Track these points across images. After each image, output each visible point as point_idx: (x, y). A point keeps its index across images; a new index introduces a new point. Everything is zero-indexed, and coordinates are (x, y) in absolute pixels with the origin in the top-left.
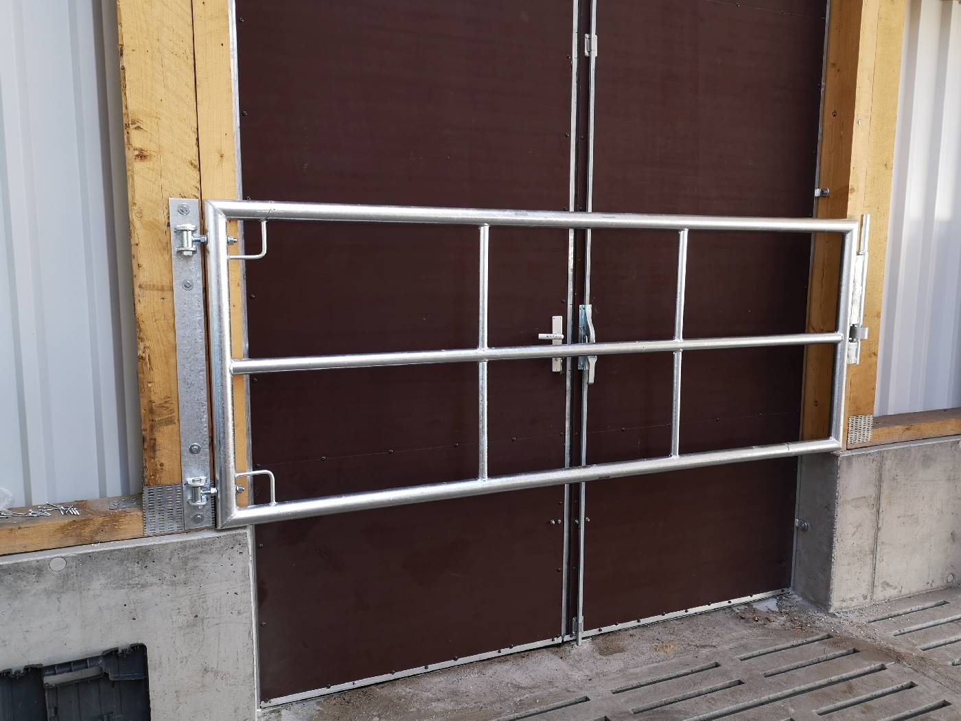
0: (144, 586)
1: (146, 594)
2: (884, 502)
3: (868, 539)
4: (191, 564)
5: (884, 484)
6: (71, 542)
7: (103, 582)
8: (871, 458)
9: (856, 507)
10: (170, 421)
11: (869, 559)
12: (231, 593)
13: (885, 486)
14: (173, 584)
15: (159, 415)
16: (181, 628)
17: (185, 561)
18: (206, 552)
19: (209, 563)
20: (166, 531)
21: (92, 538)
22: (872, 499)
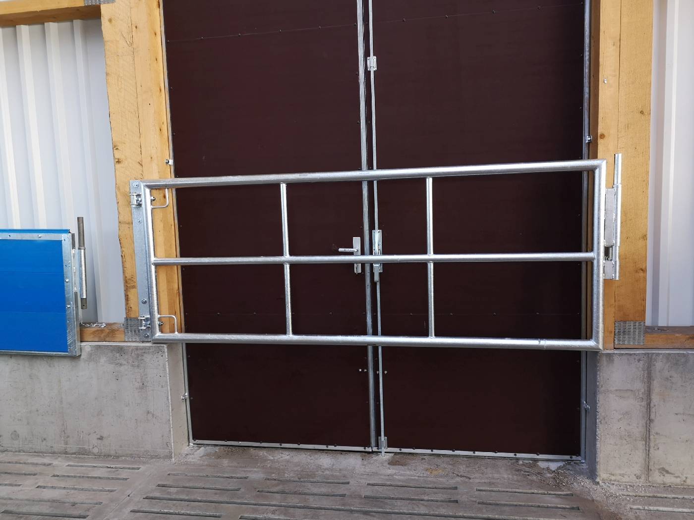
0: (121, 365)
1: (122, 368)
2: (655, 399)
3: (637, 427)
4: (140, 358)
5: (655, 382)
6: (97, 340)
7: (105, 359)
8: (637, 358)
9: (621, 397)
10: (134, 287)
11: (641, 445)
12: (158, 376)
13: (656, 384)
14: (133, 366)
15: (129, 284)
16: (137, 388)
17: (138, 355)
18: (147, 353)
19: (148, 358)
20: (134, 340)
21: (105, 339)
22: (640, 393)
